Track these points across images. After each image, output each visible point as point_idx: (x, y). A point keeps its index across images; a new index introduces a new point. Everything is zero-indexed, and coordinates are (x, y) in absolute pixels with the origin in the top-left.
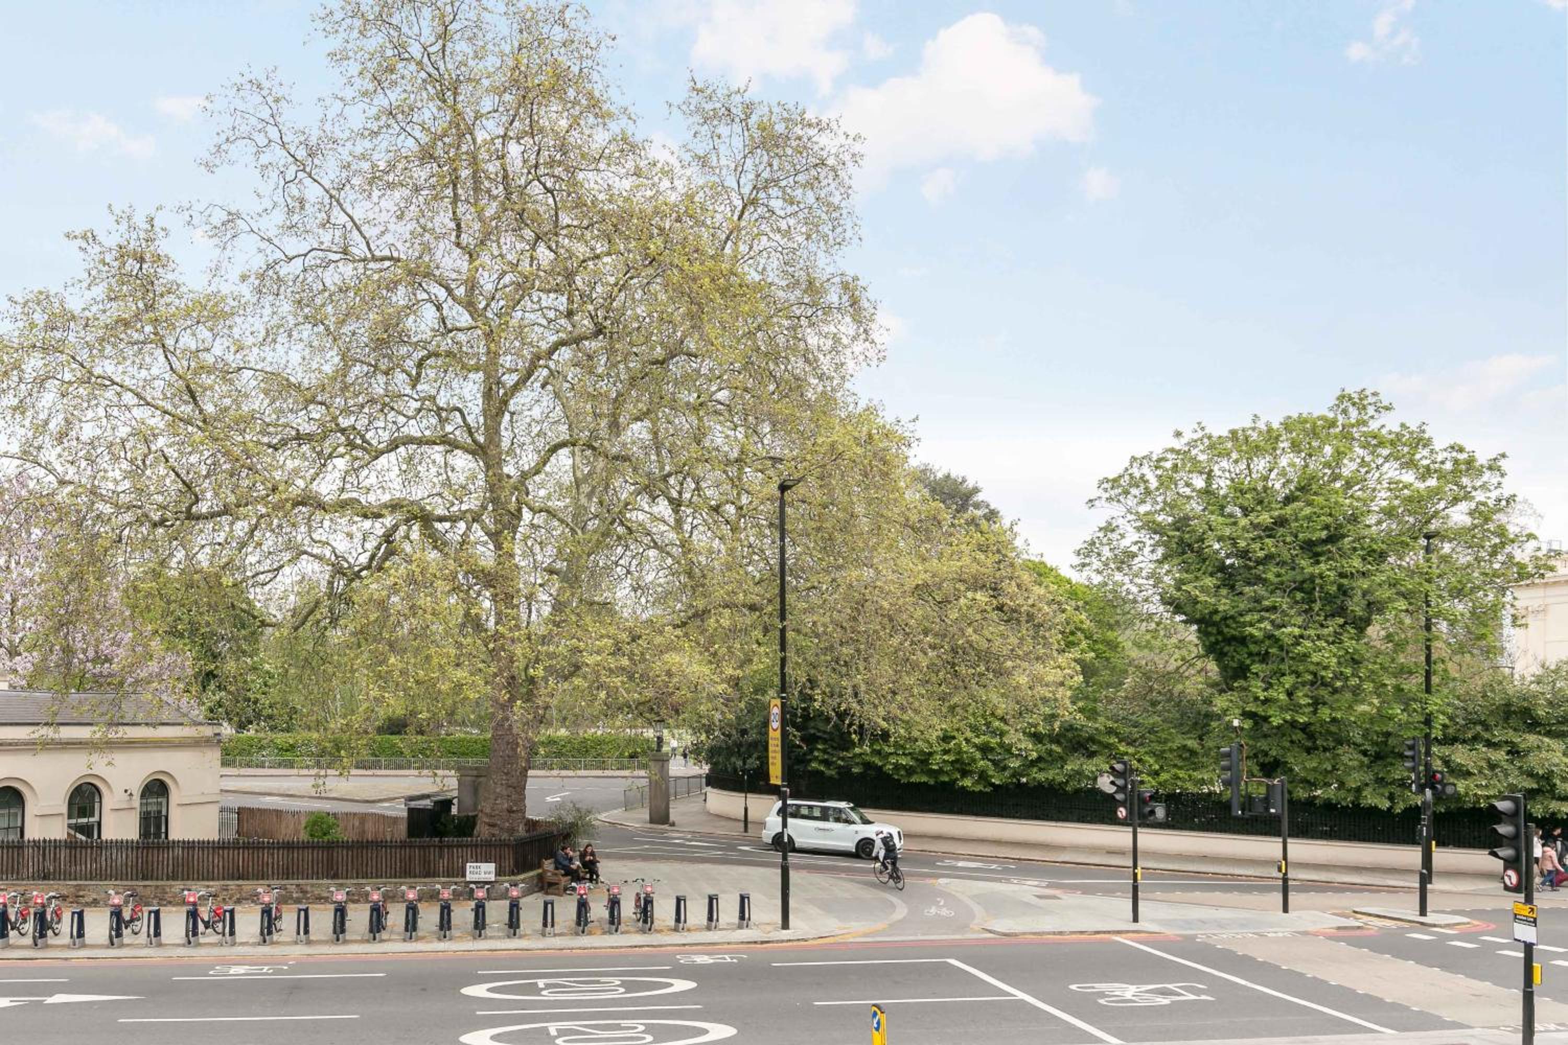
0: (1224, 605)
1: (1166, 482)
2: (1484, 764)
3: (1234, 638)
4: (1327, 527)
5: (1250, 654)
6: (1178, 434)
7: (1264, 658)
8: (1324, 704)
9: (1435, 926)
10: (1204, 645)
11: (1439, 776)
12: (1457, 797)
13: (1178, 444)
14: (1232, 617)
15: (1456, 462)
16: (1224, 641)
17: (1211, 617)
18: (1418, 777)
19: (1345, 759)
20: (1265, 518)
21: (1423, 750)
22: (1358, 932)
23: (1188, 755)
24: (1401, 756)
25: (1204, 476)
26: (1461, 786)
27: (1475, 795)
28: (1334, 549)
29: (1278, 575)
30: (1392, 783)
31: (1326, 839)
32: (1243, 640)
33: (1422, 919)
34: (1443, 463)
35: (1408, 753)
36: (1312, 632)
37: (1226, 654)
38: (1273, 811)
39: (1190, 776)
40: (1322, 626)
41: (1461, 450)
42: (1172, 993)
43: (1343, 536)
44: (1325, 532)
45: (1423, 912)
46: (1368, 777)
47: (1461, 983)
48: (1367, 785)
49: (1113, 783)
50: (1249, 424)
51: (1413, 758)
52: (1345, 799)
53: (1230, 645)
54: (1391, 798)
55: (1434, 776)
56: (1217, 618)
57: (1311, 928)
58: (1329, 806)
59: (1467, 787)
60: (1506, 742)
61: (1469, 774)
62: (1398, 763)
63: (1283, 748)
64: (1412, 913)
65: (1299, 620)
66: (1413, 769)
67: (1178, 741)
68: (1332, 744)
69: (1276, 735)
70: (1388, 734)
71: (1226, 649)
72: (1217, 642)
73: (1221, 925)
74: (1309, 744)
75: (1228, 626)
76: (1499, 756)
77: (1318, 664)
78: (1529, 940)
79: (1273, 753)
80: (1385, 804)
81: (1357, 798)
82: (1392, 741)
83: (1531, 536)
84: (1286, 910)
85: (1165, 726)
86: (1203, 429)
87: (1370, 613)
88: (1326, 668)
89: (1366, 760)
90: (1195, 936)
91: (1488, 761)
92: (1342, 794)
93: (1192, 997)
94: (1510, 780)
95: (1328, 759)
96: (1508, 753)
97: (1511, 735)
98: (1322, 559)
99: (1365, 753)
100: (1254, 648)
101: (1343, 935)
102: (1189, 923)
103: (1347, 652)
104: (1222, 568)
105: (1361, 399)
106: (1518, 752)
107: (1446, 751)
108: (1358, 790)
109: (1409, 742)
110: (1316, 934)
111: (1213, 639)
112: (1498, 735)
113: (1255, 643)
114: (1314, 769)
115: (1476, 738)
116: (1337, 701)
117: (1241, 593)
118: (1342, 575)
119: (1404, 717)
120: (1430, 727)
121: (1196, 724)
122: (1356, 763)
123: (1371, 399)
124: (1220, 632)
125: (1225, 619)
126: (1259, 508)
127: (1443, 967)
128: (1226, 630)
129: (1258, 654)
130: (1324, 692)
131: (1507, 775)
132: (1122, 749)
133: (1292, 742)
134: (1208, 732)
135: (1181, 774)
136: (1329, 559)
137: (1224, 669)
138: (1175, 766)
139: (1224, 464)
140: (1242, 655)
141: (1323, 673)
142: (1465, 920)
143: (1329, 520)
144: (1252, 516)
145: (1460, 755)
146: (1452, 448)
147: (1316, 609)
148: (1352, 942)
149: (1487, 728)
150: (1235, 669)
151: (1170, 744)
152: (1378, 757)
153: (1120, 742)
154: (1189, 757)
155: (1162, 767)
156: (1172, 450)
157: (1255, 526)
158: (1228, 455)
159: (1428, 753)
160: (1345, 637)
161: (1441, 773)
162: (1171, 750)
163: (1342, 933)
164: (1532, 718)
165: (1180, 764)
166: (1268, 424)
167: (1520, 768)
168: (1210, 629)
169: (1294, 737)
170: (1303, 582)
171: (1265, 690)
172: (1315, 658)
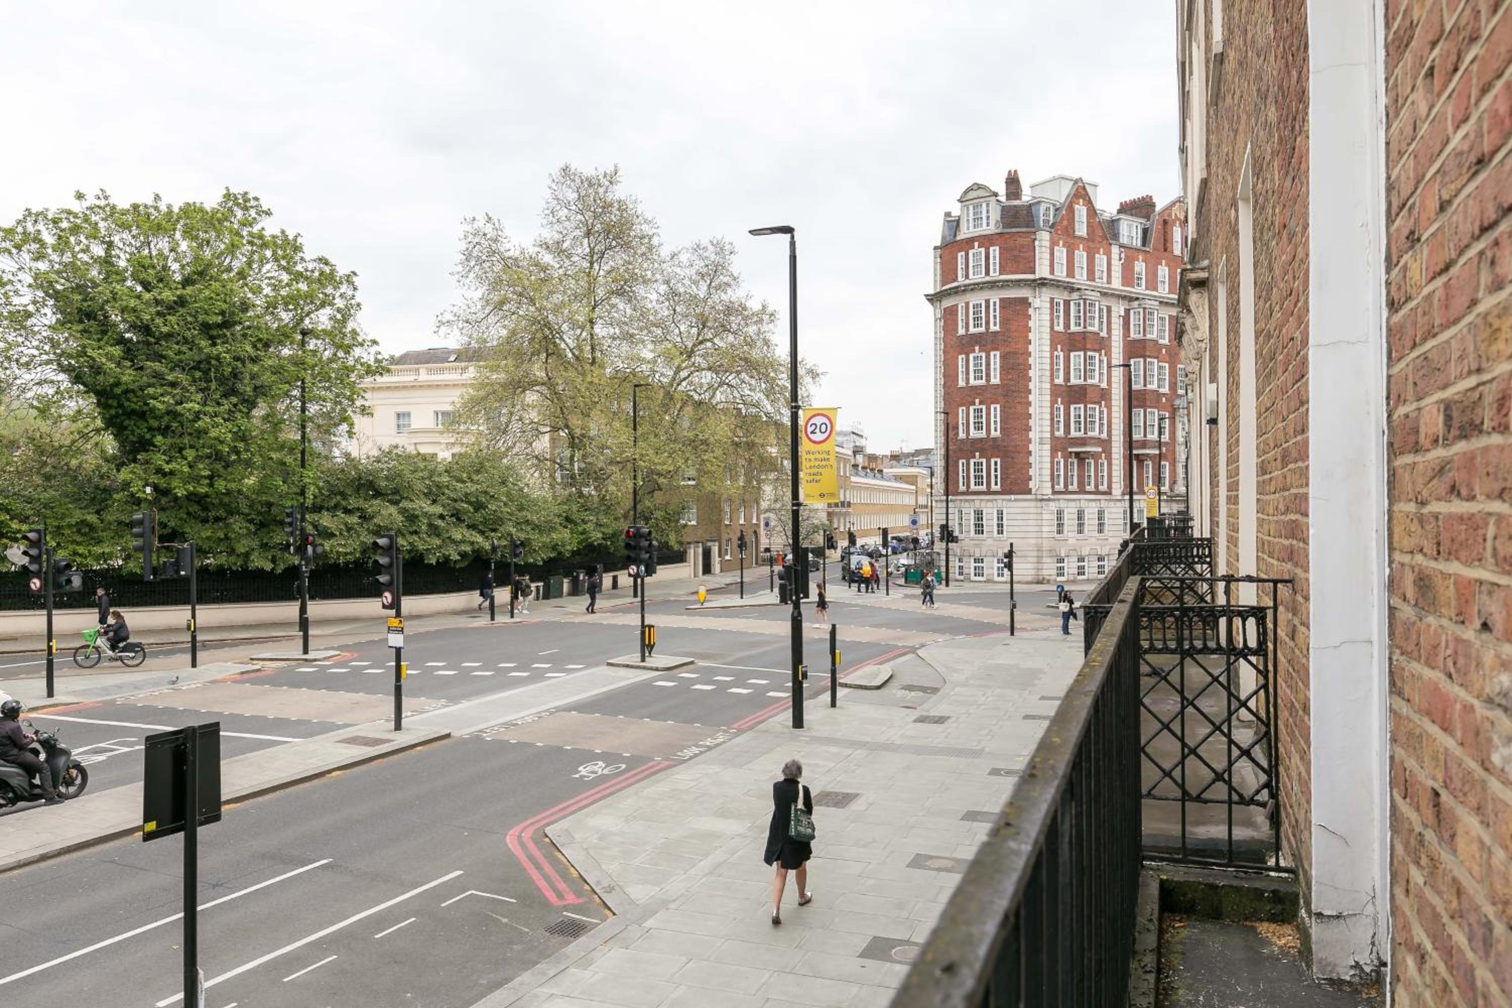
0: (128, 376)
1: (62, 244)
2: (343, 527)
3: (134, 412)
4: (222, 313)
5: (150, 429)
6: (80, 196)
7: (165, 431)
8: (219, 476)
9: (315, 660)
10: (103, 418)
11: (311, 538)
12: (325, 555)
13: (77, 207)
14: (133, 391)
15: (322, 273)
16: (123, 414)
17: (112, 390)
18: (295, 541)
19: (236, 527)
20: (167, 295)
21: (299, 516)
22: (258, 674)
23: (87, 530)
24: (282, 523)
25: (105, 246)
26: (327, 545)
27: (338, 552)
28: (228, 334)
29: (179, 352)
30: (274, 547)
31: (218, 603)
32: (142, 415)
33: (306, 657)
34: (312, 271)
35: (288, 520)
36: (209, 409)
37: (126, 428)
38: (183, 573)
39: (90, 552)
40: (219, 404)
41: (327, 263)
42: (105, 750)
43: (235, 323)
44: (220, 318)
45: (306, 651)
46: (255, 544)
47: (344, 697)
48: (253, 550)
49: (25, 553)
50: (150, 202)
51: (290, 524)
52: (235, 564)
53: (129, 418)
54: (274, 560)
55: (307, 539)
56: (118, 391)
57: (220, 677)
58: (220, 571)
59: (332, 546)
60: (358, 509)
61: (332, 535)
62: (278, 530)
63: (181, 519)
64: (298, 654)
65: (199, 397)
66: (292, 534)
67: (78, 515)
68: (224, 515)
69: (173, 507)
70: (270, 505)
71: (127, 422)
72: (117, 416)
73: (136, 687)
74: (203, 515)
75: (128, 400)
76: (354, 520)
77: (215, 438)
78: (398, 645)
79: (172, 524)
80: (268, 566)
81: (246, 562)
82: (274, 510)
83: (375, 342)
84: (194, 665)
85: (63, 500)
86: (106, 198)
87: (256, 397)
88: (222, 442)
89: (252, 528)
90: (115, 700)
91: (346, 524)
92: (233, 559)
93: (126, 749)
94: (361, 538)
95: (221, 528)
96: (360, 517)
97: (361, 503)
98: (219, 341)
99: (251, 521)
100: (154, 423)
101: (245, 677)
102: (106, 690)
103: (240, 430)
104: (121, 341)
105: (245, 201)
106: (365, 517)
107: (316, 517)
108: (247, 555)
109: (288, 511)
110: (223, 681)
111: (113, 412)
112: (353, 503)
113: (155, 418)
114: (208, 538)
115: (336, 507)
116: (231, 473)
117: (141, 368)
118: (237, 359)
119: (285, 488)
120: (305, 498)
121: (93, 499)
122: (244, 531)
123: (253, 203)
124: (120, 406)
125: (126, 392)
126: (161, 285)
127: (328, 688)
128: (126, 404)
129: (159, 429)
130: (218, 466)
131: (359, 536)
132: (14, 526)
133: (188, 514)
134: (107, 506)
135: (81, 550)
136: (224, 343)
137: (122, 444)
138: (74, 542)
139: (126, 235)
140: (141, 430)
141: (220, 447)
142: (337, 653)
143: (225, 306)
144: (155, 293)
145: (326, 520)
146: (320, 260)
147: (213, 387)
148: (254, 682)
149: (344, 496)
150: (134, 443)
151: (68, 520)
152: (262, 525)
153: (11, 519)
154: (86, 531)
155: (58, 544)
156: (69, 212)
157: (157, 302)
158: (129, 228)
159: (303, 519)
160: (238, 415)
161: (313, 535)
162: (70, 526)
163: (246, 676)
164: (375, 490)
165: (79, 538)
166: (169, 207)
167: (368, 529)
168: (110, 402)
169: (191, 509)
170: (200, 362)
171: (167, 463)
172: (213, 433)
